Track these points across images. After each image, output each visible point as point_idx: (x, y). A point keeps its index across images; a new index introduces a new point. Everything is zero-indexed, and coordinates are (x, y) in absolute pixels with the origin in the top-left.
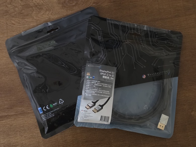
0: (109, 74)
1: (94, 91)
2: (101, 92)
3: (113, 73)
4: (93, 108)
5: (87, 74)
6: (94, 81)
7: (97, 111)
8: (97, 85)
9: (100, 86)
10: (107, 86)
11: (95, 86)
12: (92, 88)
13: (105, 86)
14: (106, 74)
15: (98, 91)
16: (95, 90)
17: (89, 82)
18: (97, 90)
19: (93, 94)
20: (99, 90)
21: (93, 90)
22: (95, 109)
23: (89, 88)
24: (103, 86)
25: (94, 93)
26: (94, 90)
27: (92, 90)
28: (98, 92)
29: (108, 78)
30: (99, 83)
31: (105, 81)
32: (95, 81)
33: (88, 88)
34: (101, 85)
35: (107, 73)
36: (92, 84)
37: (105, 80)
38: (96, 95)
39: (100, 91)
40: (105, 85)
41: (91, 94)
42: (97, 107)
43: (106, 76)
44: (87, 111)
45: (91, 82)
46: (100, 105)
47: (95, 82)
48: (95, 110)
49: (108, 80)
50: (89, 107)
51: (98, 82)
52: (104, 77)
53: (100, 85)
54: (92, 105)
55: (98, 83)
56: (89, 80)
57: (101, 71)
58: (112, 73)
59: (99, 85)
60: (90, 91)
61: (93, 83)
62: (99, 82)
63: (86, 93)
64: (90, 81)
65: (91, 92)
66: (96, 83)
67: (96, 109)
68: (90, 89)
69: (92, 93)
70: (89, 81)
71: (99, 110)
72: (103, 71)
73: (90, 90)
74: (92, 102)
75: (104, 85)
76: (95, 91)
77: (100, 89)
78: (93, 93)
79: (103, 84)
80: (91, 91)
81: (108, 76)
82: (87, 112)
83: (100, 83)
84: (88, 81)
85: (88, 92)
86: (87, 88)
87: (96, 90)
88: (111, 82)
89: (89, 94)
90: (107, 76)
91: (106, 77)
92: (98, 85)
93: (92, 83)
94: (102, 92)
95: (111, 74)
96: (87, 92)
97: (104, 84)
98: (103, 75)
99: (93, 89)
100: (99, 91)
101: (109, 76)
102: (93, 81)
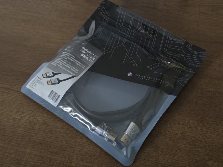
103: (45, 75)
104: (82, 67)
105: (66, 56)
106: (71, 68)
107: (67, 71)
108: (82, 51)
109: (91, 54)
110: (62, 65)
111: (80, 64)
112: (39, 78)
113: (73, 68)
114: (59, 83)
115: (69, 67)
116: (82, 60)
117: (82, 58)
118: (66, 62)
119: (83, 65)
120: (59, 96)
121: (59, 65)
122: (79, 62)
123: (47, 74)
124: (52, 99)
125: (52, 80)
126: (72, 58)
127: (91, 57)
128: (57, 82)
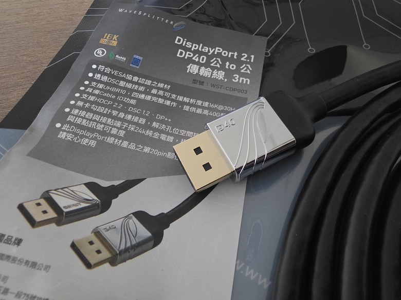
0: (225, 59)
1: (119, 124)
2: (163, 137)
3: (249, 58)
4: (82, 230)
5: (103, 41)
6: (136, 79)
7: (106, 254)
8: (149, 98)
9: (163, 105)
10: (208, 108)
11: (133, 102)
12: (110, 107)
13: (199, 111)
14: (209, 58)
15: (147, 127)
16: (129, 117)
17: (105, 78)
18: (143, 121)
19: (111, 140)
20: (155, 124)
21: (119, 119)
22: (97, 233)
23: (91, 103)
24: (186, 108)
25: (116, 136)
26: (123, 120)
27: (109, 116)
28: (149, 133)
29: (220, 75)
30: (161, 93)
31: (197, 86)
32: (142, 81)
33: (86, 101)
34: (172, 100)
35: (213, 55)
36: (118, 90)
37: (202, 83)
38: (132, 146)
39: (161, 132)
40: (197, 107)
41: (100, 138)
42: (118, 224)
43: (207, 65)
44: (19, 242)
45: (114, 81)
46: (141, 216)
47: (140, 85)
48: (98, 245)
49: (215, 83)
50: (52, 214)
51: (159, 89)
52: (193, 69)
53: (168, 103)
54: (83, 205)
55: (154, 91)
56: (108, 70)
57: (179, 40)
58: (240, 56)
59: (161, 101)
60: (97, 117)
61: (129, 86)
62: (161, 85)
63: (66, 127)
64: (109, 75)
65: (100, 127)
66: (142, 89)
67: (108, 235)
68: (101, 109)
69: (103, 133)
70: (103, 73)
71: (133, 247)
72: (195, 47)
73: (96, 113)
74: (91, 186)
75: (188, 104)
76: (130, 122)
77: (162, 122)
78: (114, 131)
79: (186, 100)
80: (104, 120)
81: (218, 69)
82: (12, 250)
83: (167, 94)
84: (95, 71)
85: (79, 121)
86: (82, 100)
87: (136, 119)
88: (236, 94)
89: (82, 136)
90: (213, 68)
91: (205, 72)
92: (155, 99)
93: (122, 84)
94: (172, 135)
95: (239, 63)
96: (70, 118)
97: (192, 101)
98: (190, 61)
99: (115, 113)
100: (155, 130)
101: (222, 68)
102: (129, 77)
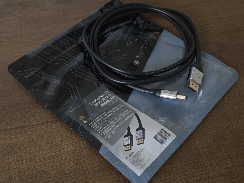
103: (127, 147)
104: (121, 106)
105: (101, 121)
106: (121, 117)
107: (126, 120)
108: (96, 105)
109: (102, 96)
110: (115, 125)
111: (117, 108)
112: (131, 155)
113: (122, 114)
114: (144, 129)
115: (121, 118)
116: (110, 106)
117: (106, 106)
118: (112, 121)
119: (118, 106)
120: (162, 129)
121: (115, 128)
122: (114, 109)
123: (125, 144)
124: (165, 139)
125: (137, 138)
126: (106, 115)
127: (107, 97)
128: (141, 131)
